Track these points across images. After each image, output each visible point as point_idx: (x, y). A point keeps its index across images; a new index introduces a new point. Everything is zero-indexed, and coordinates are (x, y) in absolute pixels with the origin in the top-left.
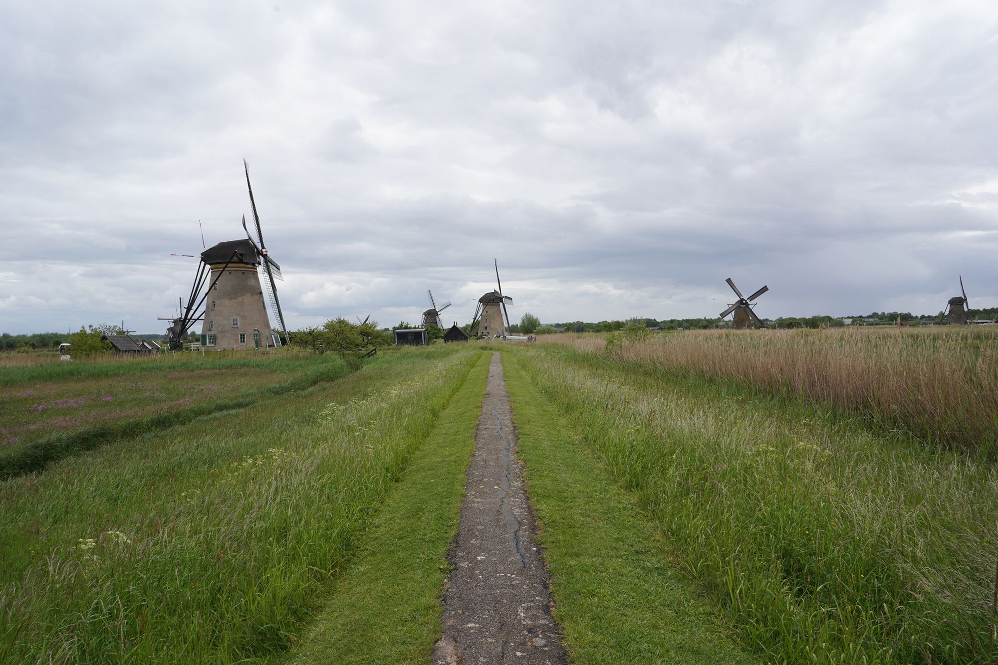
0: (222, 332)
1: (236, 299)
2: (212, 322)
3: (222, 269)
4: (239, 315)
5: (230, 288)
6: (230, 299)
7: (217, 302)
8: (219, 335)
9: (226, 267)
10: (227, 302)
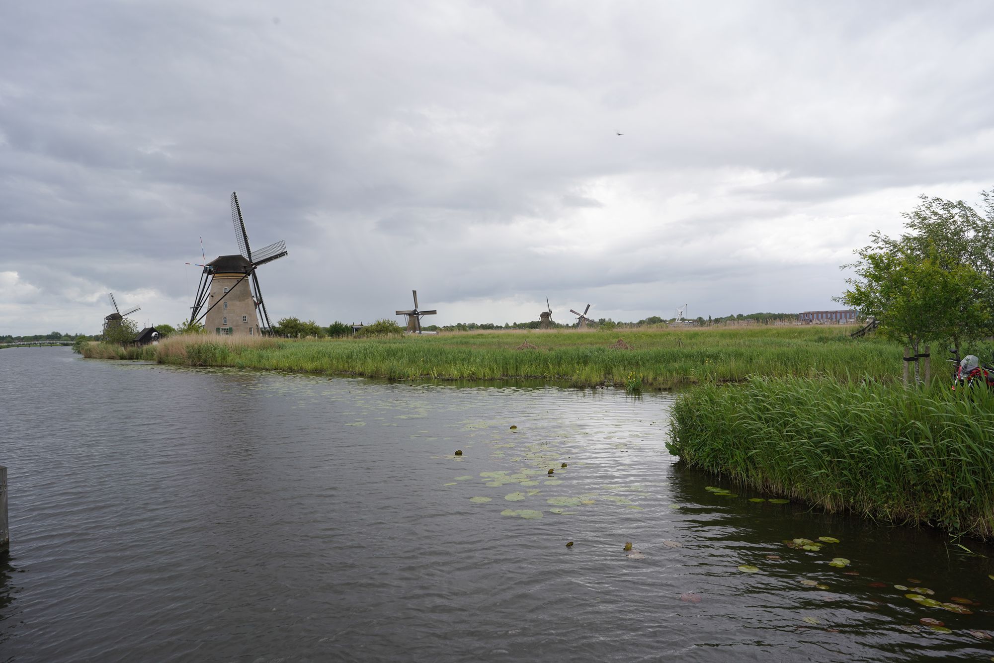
0: (237, 326)
1: (244, 301)
2: (225, 318)
3: (242, 278)
4: (247, 313)
5: (239, 293)
6: (240, 301)
7: (229, 303)
8: (234, 328)
9: (245, 277)
10: (238, 303)
